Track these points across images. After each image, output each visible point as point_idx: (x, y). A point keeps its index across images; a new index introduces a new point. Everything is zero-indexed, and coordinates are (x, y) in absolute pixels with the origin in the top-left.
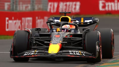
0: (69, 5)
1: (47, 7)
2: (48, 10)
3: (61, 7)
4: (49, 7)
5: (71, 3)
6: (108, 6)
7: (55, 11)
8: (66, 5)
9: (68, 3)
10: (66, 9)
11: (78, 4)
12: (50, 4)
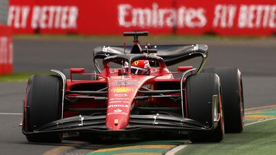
0: (55, 13)
1: (7, 16)
2: (9, 23)
3: (35, 17)
4: (11, 17)
5: (59, 9)
6: (138, 16)
7: (24, 24)
8: (48, 13)
9: (52, 9)
10: (47, 21)
11: (74, 10)
12: (12, 9)
